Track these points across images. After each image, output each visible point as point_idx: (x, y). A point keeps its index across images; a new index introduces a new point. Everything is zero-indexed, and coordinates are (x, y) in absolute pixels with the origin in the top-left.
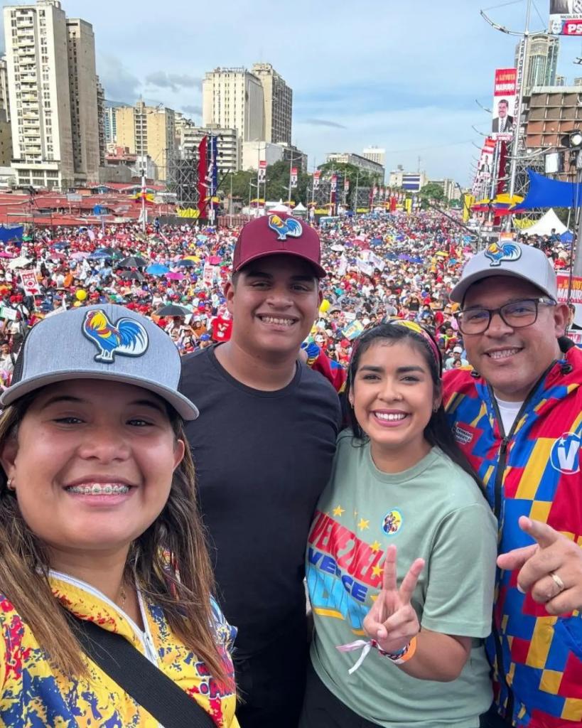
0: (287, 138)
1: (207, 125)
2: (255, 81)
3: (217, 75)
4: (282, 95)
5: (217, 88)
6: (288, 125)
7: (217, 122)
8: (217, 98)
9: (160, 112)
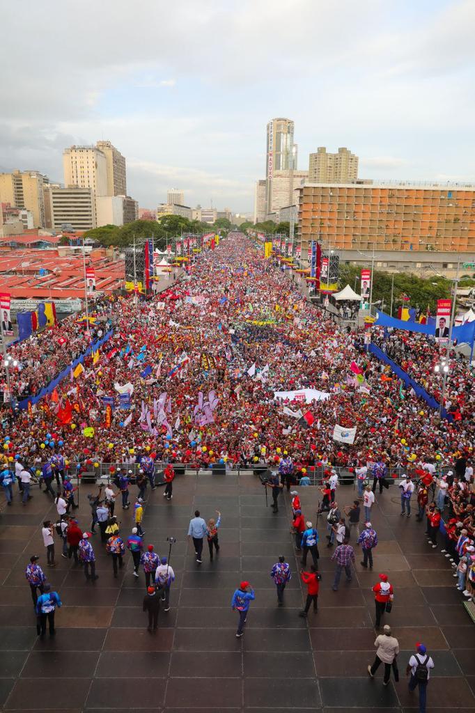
0: (124, 192)
1: (69, 186)
2: (101, 154)
3: (73, 151)
4: (119, 162)
5: (74, 160)
6: (124, 182)
7: (75, 183)
8: (74, 166)
9: (32, 177)
